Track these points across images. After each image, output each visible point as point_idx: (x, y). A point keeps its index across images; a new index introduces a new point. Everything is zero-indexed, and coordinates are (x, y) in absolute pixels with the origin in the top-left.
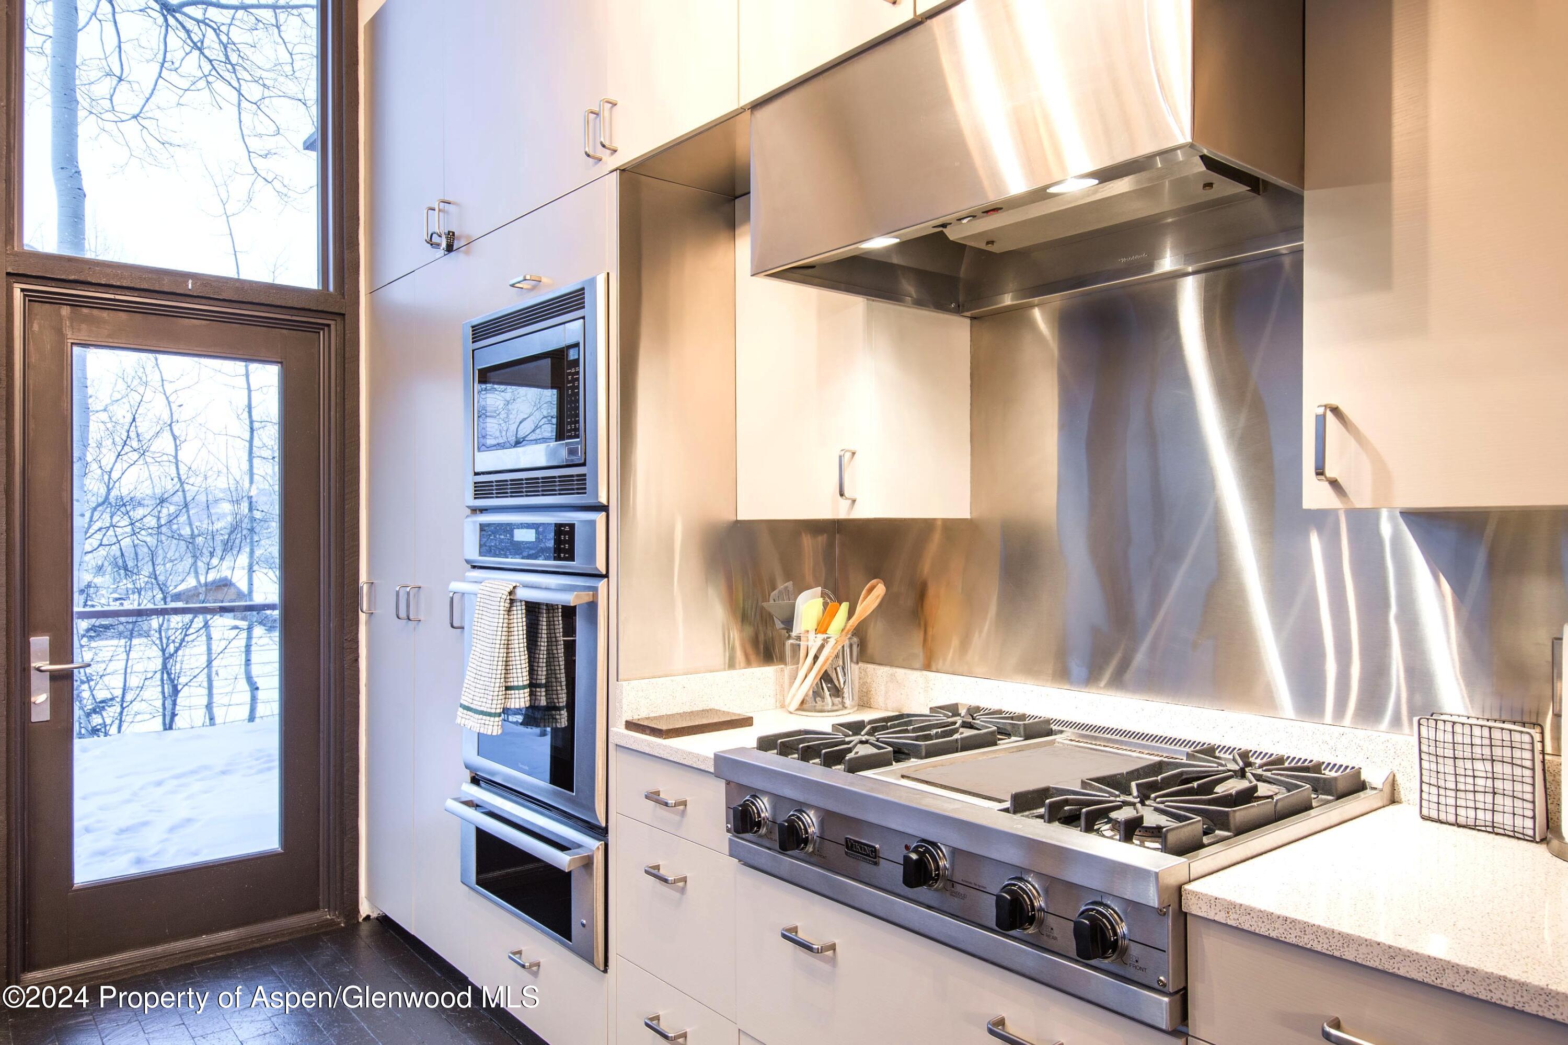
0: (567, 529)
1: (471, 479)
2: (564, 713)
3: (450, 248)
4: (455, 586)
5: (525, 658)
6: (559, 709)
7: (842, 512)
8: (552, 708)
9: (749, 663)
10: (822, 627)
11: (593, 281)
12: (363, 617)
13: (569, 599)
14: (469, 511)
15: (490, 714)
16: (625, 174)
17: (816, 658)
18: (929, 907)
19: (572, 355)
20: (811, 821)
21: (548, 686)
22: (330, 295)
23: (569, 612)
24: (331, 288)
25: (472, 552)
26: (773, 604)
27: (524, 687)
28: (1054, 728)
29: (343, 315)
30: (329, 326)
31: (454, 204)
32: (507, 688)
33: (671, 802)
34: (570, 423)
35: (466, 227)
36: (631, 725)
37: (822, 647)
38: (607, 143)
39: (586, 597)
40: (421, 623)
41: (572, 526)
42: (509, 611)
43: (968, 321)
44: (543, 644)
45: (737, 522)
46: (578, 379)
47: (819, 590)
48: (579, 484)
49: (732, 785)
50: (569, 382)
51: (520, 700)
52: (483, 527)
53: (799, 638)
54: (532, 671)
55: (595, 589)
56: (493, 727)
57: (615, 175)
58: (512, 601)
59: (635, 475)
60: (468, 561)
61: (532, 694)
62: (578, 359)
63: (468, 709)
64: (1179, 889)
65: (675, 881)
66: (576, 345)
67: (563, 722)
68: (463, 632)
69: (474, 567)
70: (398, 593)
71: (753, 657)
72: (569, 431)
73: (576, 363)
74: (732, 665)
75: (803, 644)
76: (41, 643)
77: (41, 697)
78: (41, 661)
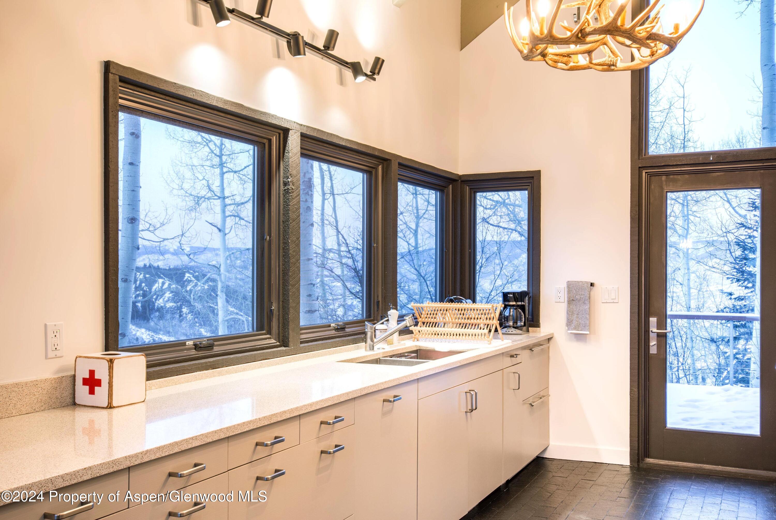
76: (653, 320)
77: (653, 343)
78: (654, 329)
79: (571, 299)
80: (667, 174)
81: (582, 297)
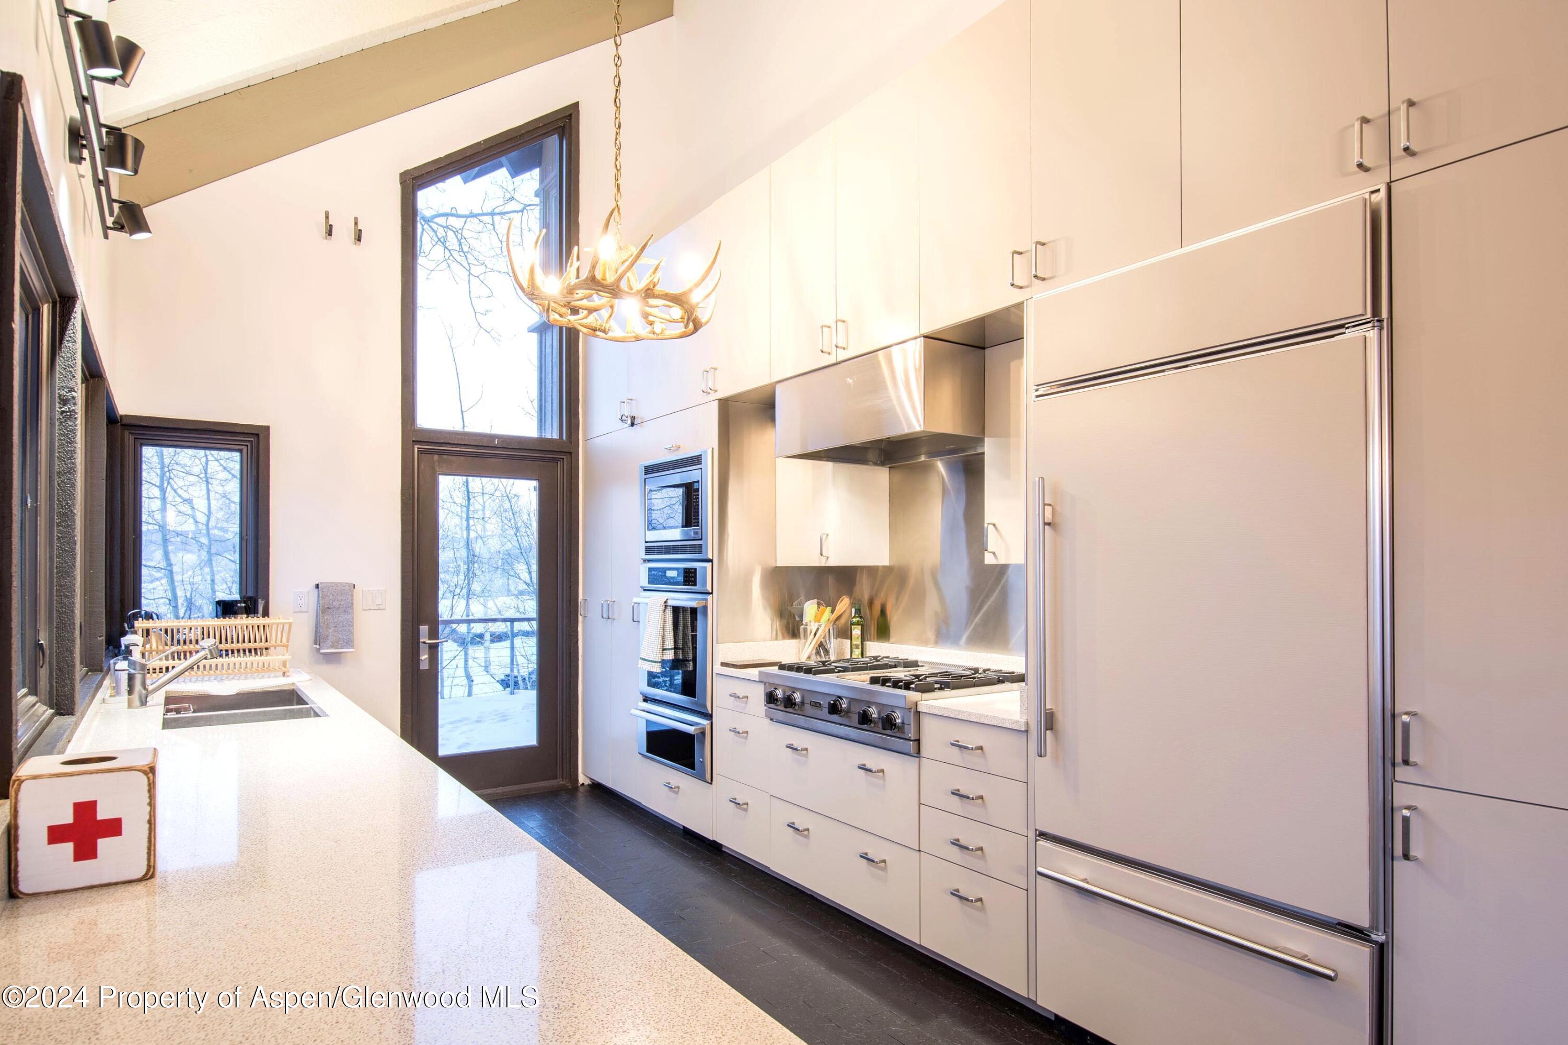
0: (693, 570)
1: (643, 546)
2: (691, 663)
3: (632, 424)
4: (636, 600)
5: (672, 634)
6: (689, 661)
7: (823, 563)
8: (685, 660)
9: (784, 638)
10: (817, 619)
11: (706, 451)
12: (580, 618)
13: (693, 604)
14: (642, 561)
15: (655, 662)
16: (721, 401)
17: (815, 634)
18: (840, 724)
19: (696, 486)
20: (797, 697)
21: (683, 649)
22: (564, 442)
23: (694, 611)
24: (564, 438)
25: (644, 582)
26: (794, 608)
27: (671, 649)
28: (920, 664)
29: (571, 453)
30: (563, 459)
31: (635, 400)
32: (664, 650)
33: (741, 696)
34: (695, 519)
35: (640, 414)
36: (723, 664)
37: (818, 629)
38: (712, 388)
39: (702, 603)
40: (615, 621)
41: (695, 569)
42: (664, 611)
43: (888, 469)
44: (681, 628)
45: (777, 567)
46: (698, 498)
47: (815, 601)
48: (698, 549)
49: (767, 684)
50: (694, 499)
51: (670, 655)
52: (650, 569)
53: (806, 625)
54: (675, 642)
55: (706, 600)
56: (657, 669)
57: (717, 402)
58: (666, 606)
59: (727, 547)
60: (641, 587)
61: (675, 653)
62: (698, 489)
63: (645, 660)
64: (917, 702)
65: (743, 733)
66: (698, 482)
67: (691, 668)
68: (638, 625)
69: (645, 590)
70: (602, 604)
71: (785, 635)
72: (694, 523)
73: (697, 490)
74: (776, 639)
75: (809, 628)
76: (424, 629)
77: (424, 657)
78: (424, 638)
79: (326, 607)
80: (441, 453)
81: (342, 603)
